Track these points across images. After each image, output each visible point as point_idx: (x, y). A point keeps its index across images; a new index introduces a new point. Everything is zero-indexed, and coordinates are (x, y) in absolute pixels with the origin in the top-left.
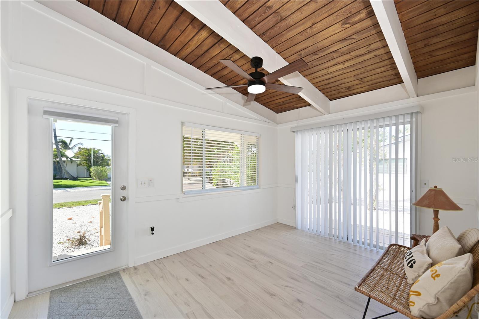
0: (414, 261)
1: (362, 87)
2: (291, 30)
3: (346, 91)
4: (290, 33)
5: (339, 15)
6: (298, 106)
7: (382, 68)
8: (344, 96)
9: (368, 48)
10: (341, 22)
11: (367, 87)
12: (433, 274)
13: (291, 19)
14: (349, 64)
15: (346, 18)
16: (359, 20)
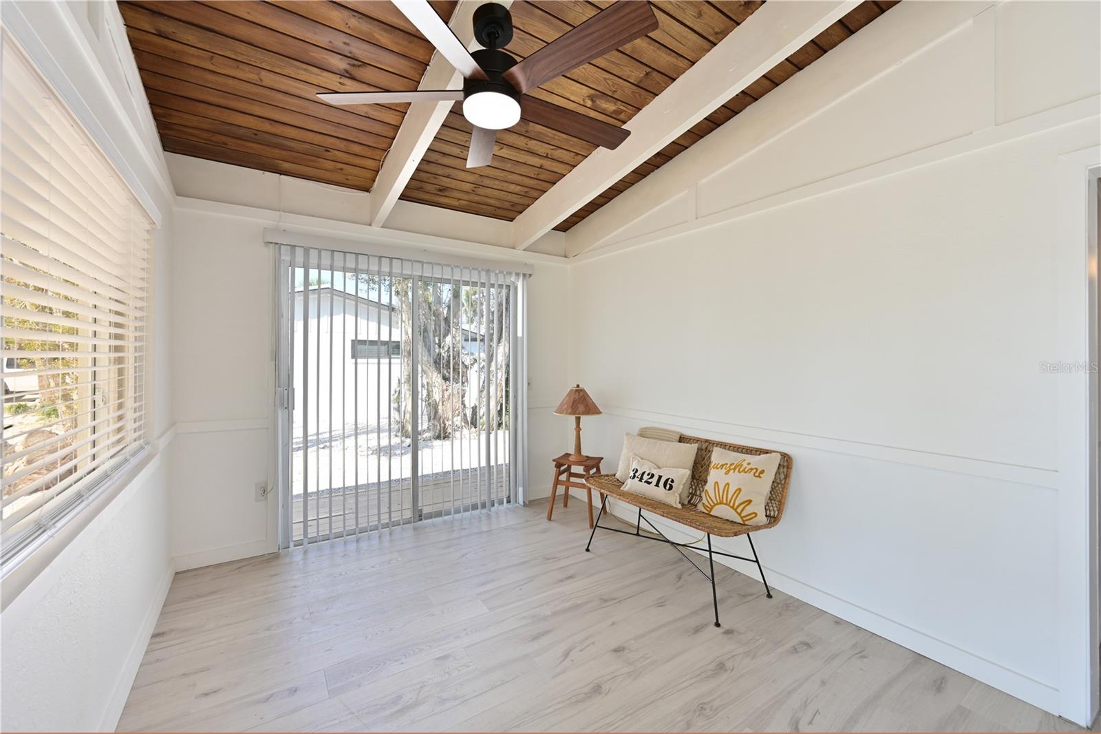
0: (670, 480)
1: (459, 199)
2: (551, 23)
3: (435, 192)
4: (541, 25)
5: (608, 81)
6: (286, 166)
7: (519, 187)
8: (413, 200)
9: (553, 151)
10: (592, 92)
11: (464, 203)
12: (754, 474)
13: (581, 11)
14: (507, 154)
15: (602, 92)
16: (604, 109)
